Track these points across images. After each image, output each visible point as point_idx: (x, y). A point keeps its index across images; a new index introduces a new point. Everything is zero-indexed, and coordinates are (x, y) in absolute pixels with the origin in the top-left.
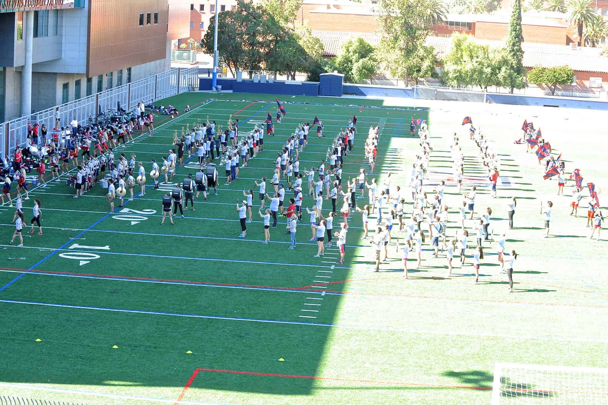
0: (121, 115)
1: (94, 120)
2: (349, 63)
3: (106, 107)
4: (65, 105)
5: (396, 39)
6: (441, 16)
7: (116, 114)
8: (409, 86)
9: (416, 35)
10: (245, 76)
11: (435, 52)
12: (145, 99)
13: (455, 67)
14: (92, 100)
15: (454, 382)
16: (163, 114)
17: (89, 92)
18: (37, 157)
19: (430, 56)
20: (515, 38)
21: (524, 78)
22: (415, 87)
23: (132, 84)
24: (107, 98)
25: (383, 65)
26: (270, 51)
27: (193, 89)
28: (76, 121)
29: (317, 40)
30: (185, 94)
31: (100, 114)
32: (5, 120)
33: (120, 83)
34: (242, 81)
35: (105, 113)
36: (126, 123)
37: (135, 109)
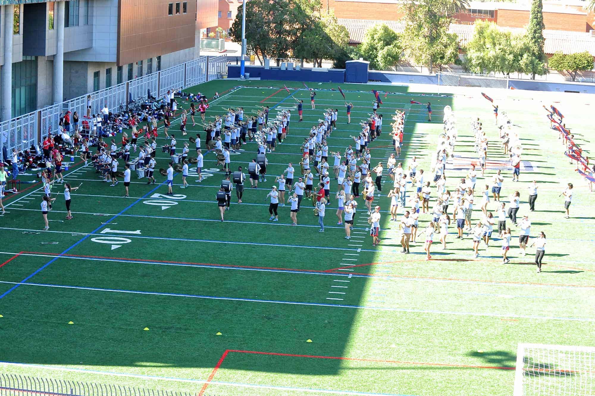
0: (151, 102)
1: (124, 108)
2: (374, 51)
3: (136, 94)
4: (96, 93)
5: (420, 26)
6: (463, 4)
7: (147, 101)
8: (433, 72)
9: (440, 23)
10: (273, 63)
11: (458, 40)
12: (175, 87)
13: (478, 54)
14: (123, 88)
15: (478, 362)
17: (120, 80)
18: (68, 144)
19: (454, 44)
20: (536, 25)
21: (546, 64)
22: (439, 74)
23: (162, 72)
24: (138, 86)
25: (408, 52)
26: (296, 39)
27: (222, 76)
28: (107, 109)
29: (343, 29)
30: (213, 82)
31: (130, 101)
32: (38, 108)
33: (150, 71)
34: (270, 68)
35: (135, 100)
36: (156, 110)
37: (165, 97)
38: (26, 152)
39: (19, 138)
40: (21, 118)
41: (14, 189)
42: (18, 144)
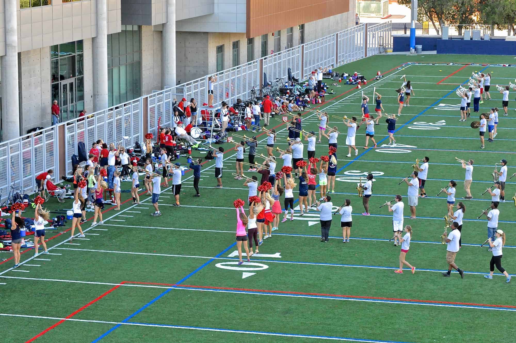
0: (292, 85)
1: (258, 93)
3: (272, 75)
4: (220, 74)
7: (287, 84)
10: (453, 32)
12: (323, 64)
14: (255, 67)
16: (347, 83)
17: (251, 57)
18: (184, 140)
23: (306, 45)
24: (275, 65)
27: (385, 50)
30: (374, 58)
31: (265, 85)
32: (143, 94)
33: (290, 44)
34: (449, 38)
35: (272, 83)
36: (300, 96)
37: (309, 78)
39: (119, 133)
40: (121, 106)
42: (117, 141)
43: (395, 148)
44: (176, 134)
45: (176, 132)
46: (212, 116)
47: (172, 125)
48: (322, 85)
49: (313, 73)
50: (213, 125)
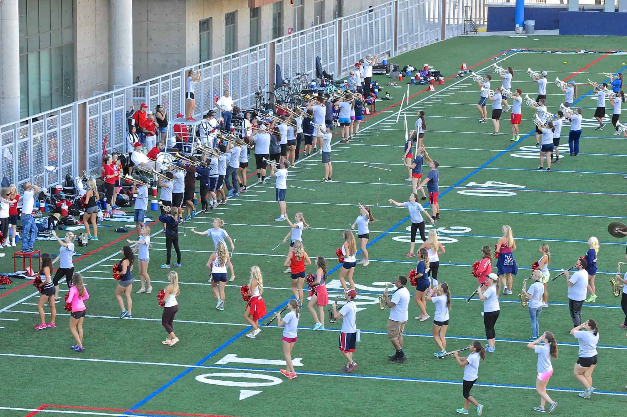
0: (322, 85)
1: (266, 97)
3: (291, 69)
4: (205, 65)
7: (314, 83)
14: (263, 54)
16: (411, 82)
17: (255, 38)
24: (295, 51)
27: (475, 28)
28: (230, 98)
30: (456, 40)
31: (279, 84)
32: (79, 98)
33: (320, 17)
34: (580, 9)
35: (289, 81)
37: (351, 74)
38: (53, 190)
39: (39, 161)
40: (42, 117)
41: (28, 269)
42: (35, 174)
43: (490, 188)
44: (132, 164)
45: (132, 160)
46: (191, 135)
47: (124, 148)
48: (371, 85)
49: (357, 65)
50: (193, 149)
